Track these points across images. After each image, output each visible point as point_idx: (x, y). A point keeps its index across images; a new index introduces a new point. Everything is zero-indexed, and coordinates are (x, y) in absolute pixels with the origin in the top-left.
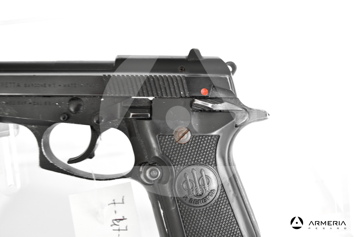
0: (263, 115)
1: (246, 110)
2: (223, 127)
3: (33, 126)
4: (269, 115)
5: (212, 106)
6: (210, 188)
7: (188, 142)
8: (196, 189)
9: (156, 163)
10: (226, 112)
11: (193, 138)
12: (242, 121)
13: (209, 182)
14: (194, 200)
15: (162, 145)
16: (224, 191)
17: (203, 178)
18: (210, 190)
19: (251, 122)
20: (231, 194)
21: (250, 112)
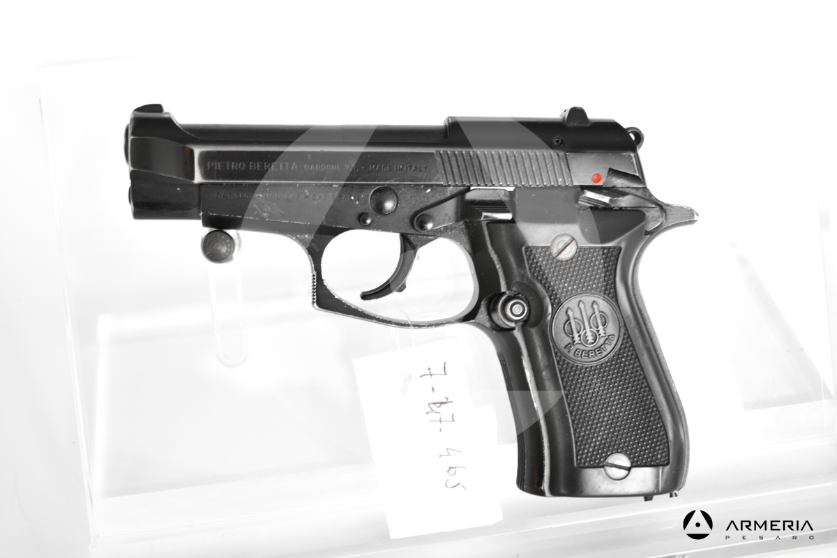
0: (688, 217)
1: (662, 207)
2: (626, 235)
3: (306, 236)
4: (697, 215)
5: (610, 200)
6: (607, 332)
7: (572, 258)
8: (586, 333)
9: (519, 293)
10: (630, 210)
11: (580, 252)
12: (655, 224)
13: (606, 322)
14: (583, 351)
15: (532, 264)
16: (629, 337)
17: (595, 316)
18: (607, 335)
19: (668, 228)
20: (639, 343)
21: (667, 210)
